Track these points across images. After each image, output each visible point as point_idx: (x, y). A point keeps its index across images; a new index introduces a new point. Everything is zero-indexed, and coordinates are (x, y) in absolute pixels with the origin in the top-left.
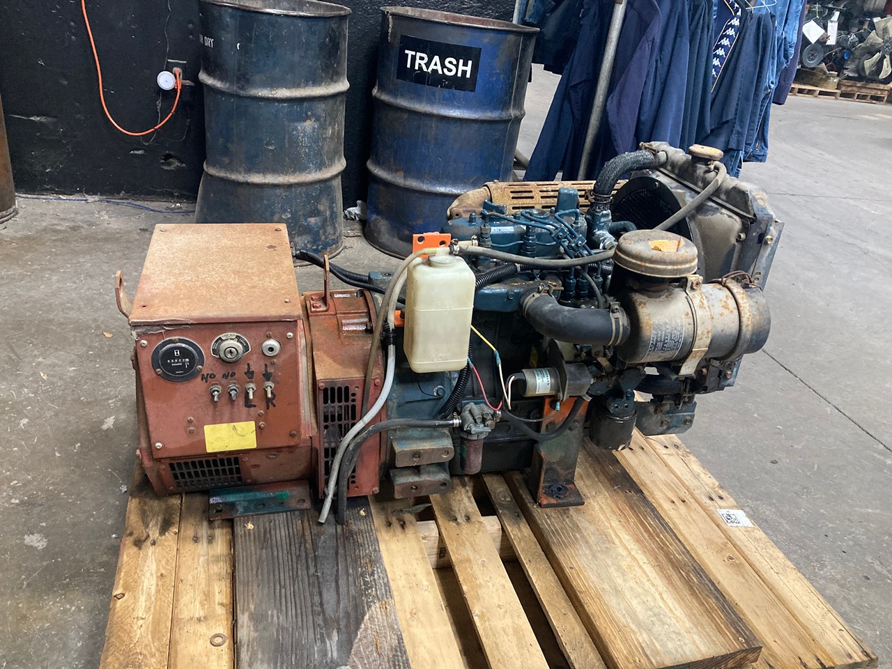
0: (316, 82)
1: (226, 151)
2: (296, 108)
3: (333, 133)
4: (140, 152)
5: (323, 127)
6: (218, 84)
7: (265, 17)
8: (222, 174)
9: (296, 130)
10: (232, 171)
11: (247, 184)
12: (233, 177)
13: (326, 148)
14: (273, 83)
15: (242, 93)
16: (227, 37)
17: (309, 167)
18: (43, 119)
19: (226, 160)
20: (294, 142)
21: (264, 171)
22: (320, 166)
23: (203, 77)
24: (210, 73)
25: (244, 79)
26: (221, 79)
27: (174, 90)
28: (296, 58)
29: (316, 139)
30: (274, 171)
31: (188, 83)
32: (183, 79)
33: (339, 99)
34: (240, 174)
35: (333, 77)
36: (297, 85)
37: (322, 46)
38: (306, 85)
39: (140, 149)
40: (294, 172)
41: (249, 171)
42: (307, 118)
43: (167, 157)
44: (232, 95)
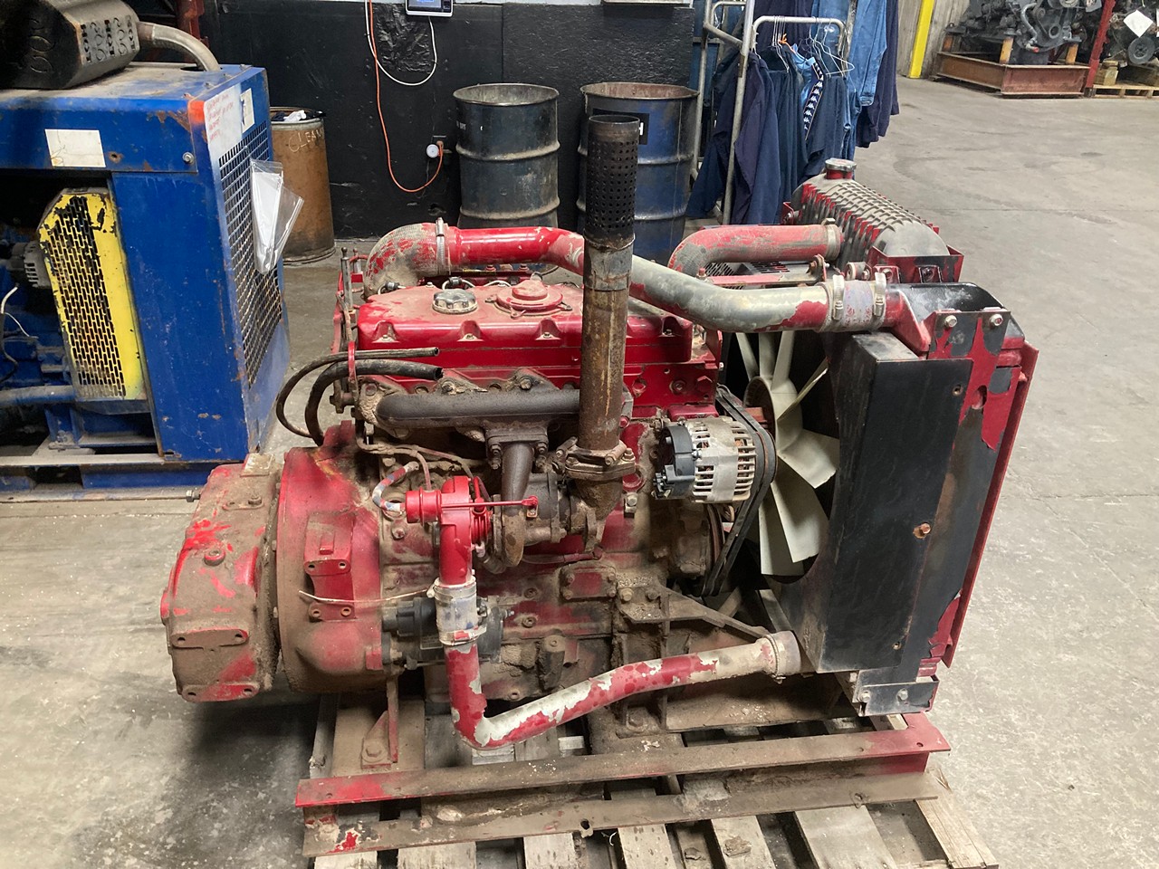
0: (533, 147)
1: (475, 199)
2: (521, 166)
3: (547, 181)
4: (414, 204)
5: (539, 177)
6: (469, 154)
7: (499, 109)
8: (473, 214)
9: (521, 180)
10: (478, 212)
11: (489, 220)
12: (480, 216)
13: (542, 192)
14: (504, 152)
15: (484, 159)
16: (473, 123)
17: (530, 206)
18: (350, 185)
19: (475, 204)
20: (519, 189)
21: (500, 210)
22: (539, 205)
23: (459, 148)
24: (463, 146)
25: (485, 149)
26: (471, 150)
27: (438, 157)
28: (520, 133)
29: (536, 185)
30: (508, 211)
31: (447, 151)
32: (445, 148)
33: (551, 158)
34: (484, 212)
35: (547, 142)
36: (520, 151)
37: (537, 123)
38: (527, 149)
39: (413, 202)
40: (520, 211)
41: (490, 211)
42: (530, 172)
43: (433, 206)
44: (477, 160)
